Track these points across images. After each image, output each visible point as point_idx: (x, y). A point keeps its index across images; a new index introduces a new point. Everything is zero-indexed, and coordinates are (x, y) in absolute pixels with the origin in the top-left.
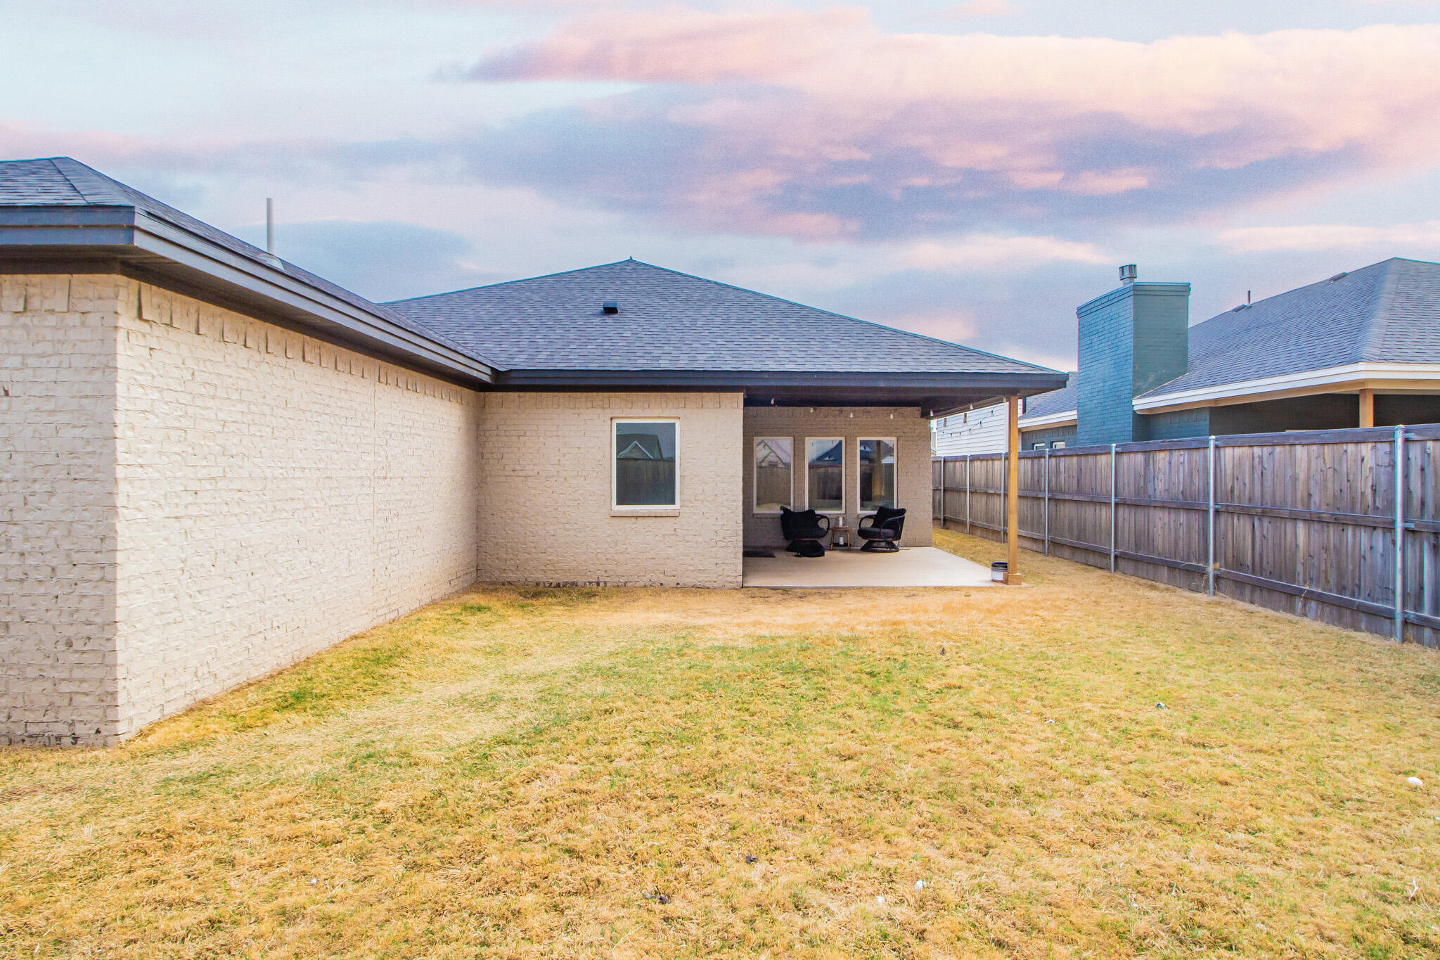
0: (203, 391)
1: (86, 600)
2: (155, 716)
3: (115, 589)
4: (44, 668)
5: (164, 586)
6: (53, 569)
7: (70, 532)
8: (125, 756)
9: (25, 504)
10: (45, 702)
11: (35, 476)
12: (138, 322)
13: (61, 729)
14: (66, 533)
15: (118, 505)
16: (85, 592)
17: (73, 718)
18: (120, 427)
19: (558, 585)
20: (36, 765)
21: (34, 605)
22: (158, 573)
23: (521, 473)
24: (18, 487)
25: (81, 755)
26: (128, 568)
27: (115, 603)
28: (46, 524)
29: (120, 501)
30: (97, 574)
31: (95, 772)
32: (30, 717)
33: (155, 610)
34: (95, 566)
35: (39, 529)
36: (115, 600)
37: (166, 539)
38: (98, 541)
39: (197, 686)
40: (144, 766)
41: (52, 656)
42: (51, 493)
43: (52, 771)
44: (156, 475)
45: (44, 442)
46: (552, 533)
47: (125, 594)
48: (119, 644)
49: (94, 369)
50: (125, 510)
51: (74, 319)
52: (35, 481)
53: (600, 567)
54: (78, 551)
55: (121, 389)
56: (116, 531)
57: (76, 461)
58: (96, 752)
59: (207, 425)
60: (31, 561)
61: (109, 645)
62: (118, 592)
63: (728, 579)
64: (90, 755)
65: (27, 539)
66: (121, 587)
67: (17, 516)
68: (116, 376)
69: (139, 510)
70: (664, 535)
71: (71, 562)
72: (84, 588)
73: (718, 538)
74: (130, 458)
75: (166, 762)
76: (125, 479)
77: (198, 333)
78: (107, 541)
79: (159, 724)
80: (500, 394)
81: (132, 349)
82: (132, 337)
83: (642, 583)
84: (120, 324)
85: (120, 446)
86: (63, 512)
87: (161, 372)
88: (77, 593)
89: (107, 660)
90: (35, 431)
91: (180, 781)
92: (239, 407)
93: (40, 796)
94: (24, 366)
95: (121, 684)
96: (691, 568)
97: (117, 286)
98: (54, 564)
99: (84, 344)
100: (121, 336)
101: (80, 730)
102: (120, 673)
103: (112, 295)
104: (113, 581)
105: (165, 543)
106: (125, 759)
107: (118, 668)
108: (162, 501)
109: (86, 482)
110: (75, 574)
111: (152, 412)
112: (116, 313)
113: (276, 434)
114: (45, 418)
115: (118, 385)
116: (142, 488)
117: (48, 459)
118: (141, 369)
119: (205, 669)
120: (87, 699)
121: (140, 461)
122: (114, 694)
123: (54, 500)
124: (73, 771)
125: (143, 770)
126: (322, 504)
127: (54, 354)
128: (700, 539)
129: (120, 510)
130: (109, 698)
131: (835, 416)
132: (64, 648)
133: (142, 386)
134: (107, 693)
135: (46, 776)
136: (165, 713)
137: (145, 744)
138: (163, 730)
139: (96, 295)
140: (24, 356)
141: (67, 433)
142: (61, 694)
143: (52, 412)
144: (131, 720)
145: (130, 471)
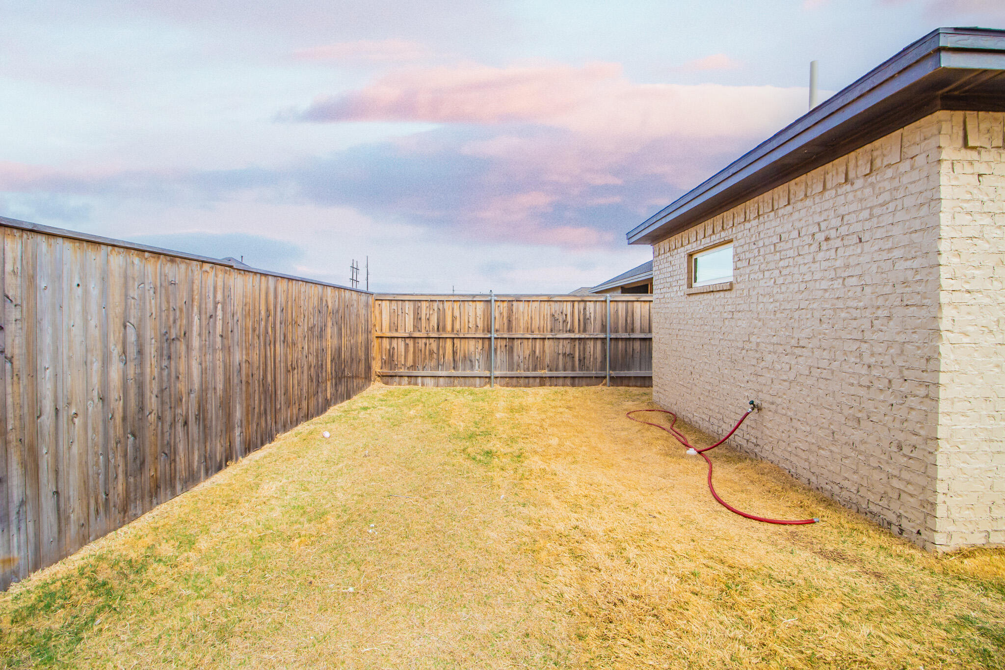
1: (913, 413)
2: (979, 540)
3: (937, 407)
4: (882, 461)
5: (995, 413)
6: (890, 381)
7: (902, 352)
8: (937, 568)
9: (872, 327)
10: (880, 489)
11: (878, 304)
12: (963, 151)
13: (892, 517)
14: (899, 352)
15: (941, 329)
16: (913, 405)
17: (901, 511)
18: (944, 255)
20: (865, 539)
21: (876, 408)
22: (986, 399)
24: (867, 313)
25: (901, 547)
26: (950, 390)
27: (938, 421)
28: (886, 343)
29: (944, 324)
30: (922, 391)
31: (905, 570)
32: (872, 498)
33: (982, 435)
34: (921, 383)
35: (881, 347)
36: (938, 417)
37: (998, 366)
38: (924, 361)
40: (952, 588)
41: (887, 454)
42: (889, 318)
43: (874, 550)
44: (987, 301)
45: (884, 276)
47: (948, 414)
48: (940, 460)
49: (922, 205)
50: (949, 334)
51: (905, 166)
52: (878, 308)
54: (908, 369)
55: (944, 218)
56: (939, 353)
57: (907, 289)
58: (912, 551)
60: (875, 372)
61: (931, 457)
62: (940, 410)
64: (907, 551)
65: (872, 355)
66: (943, 406)
67: (868, 335)
68: (940, 207)
69: (966, 334)
71: (903, 377)
72: (912, 402)
74: (956, 284)
75: (974, 595)
76: (949, 304)
78: (931, 362)
79: (982, 550)
81: (957, 178)
82: (957, 167)
84: (943, 156)
85: (944, 272)
86: (898, 333)
87: (992, 197)
88: (906, 405)
89: (929, 470)
90: (878, 267)
91: (979, 629)
93: (855, 569)
94: (871, 216)
95: (940, 498)
97: (939, 122)
98: (890, 377)
99: (913, 185)
100: (945, 167)
101: (905, 524)
102: (940, 487)
103: (936, 132)
104: (936, 400)
105: (996, 370)
106: (936, 570)
107: (938, 482)
108: (995, 328)
109: (915, 308)
110: (906, 388)
111: (982, 238)
112: (939, 147)
114: (885, 255)
115: (941, 215)
116: (969, 313)
117: (888, 289)
118: (968, 197)
120: (911, 500)
121: (967, 287)
122: (933, 505)
123: (891, 323)
124: (889, 559)
125: (950, 592)
127: (891, 201)
129: (944, 334)
130: (929, 507)
132: (896, 450)
133: (970, 213)
134: (928, 502)
135: (868, 553)
136: (991, 540)
137: (960, 566)
138: (983, 558)
139: (922, 138)
140: (871, 208)
141: (901, 265)
142: (893, 488)
143: (890, 250)
144: (950, 535)
145: (956, 297)
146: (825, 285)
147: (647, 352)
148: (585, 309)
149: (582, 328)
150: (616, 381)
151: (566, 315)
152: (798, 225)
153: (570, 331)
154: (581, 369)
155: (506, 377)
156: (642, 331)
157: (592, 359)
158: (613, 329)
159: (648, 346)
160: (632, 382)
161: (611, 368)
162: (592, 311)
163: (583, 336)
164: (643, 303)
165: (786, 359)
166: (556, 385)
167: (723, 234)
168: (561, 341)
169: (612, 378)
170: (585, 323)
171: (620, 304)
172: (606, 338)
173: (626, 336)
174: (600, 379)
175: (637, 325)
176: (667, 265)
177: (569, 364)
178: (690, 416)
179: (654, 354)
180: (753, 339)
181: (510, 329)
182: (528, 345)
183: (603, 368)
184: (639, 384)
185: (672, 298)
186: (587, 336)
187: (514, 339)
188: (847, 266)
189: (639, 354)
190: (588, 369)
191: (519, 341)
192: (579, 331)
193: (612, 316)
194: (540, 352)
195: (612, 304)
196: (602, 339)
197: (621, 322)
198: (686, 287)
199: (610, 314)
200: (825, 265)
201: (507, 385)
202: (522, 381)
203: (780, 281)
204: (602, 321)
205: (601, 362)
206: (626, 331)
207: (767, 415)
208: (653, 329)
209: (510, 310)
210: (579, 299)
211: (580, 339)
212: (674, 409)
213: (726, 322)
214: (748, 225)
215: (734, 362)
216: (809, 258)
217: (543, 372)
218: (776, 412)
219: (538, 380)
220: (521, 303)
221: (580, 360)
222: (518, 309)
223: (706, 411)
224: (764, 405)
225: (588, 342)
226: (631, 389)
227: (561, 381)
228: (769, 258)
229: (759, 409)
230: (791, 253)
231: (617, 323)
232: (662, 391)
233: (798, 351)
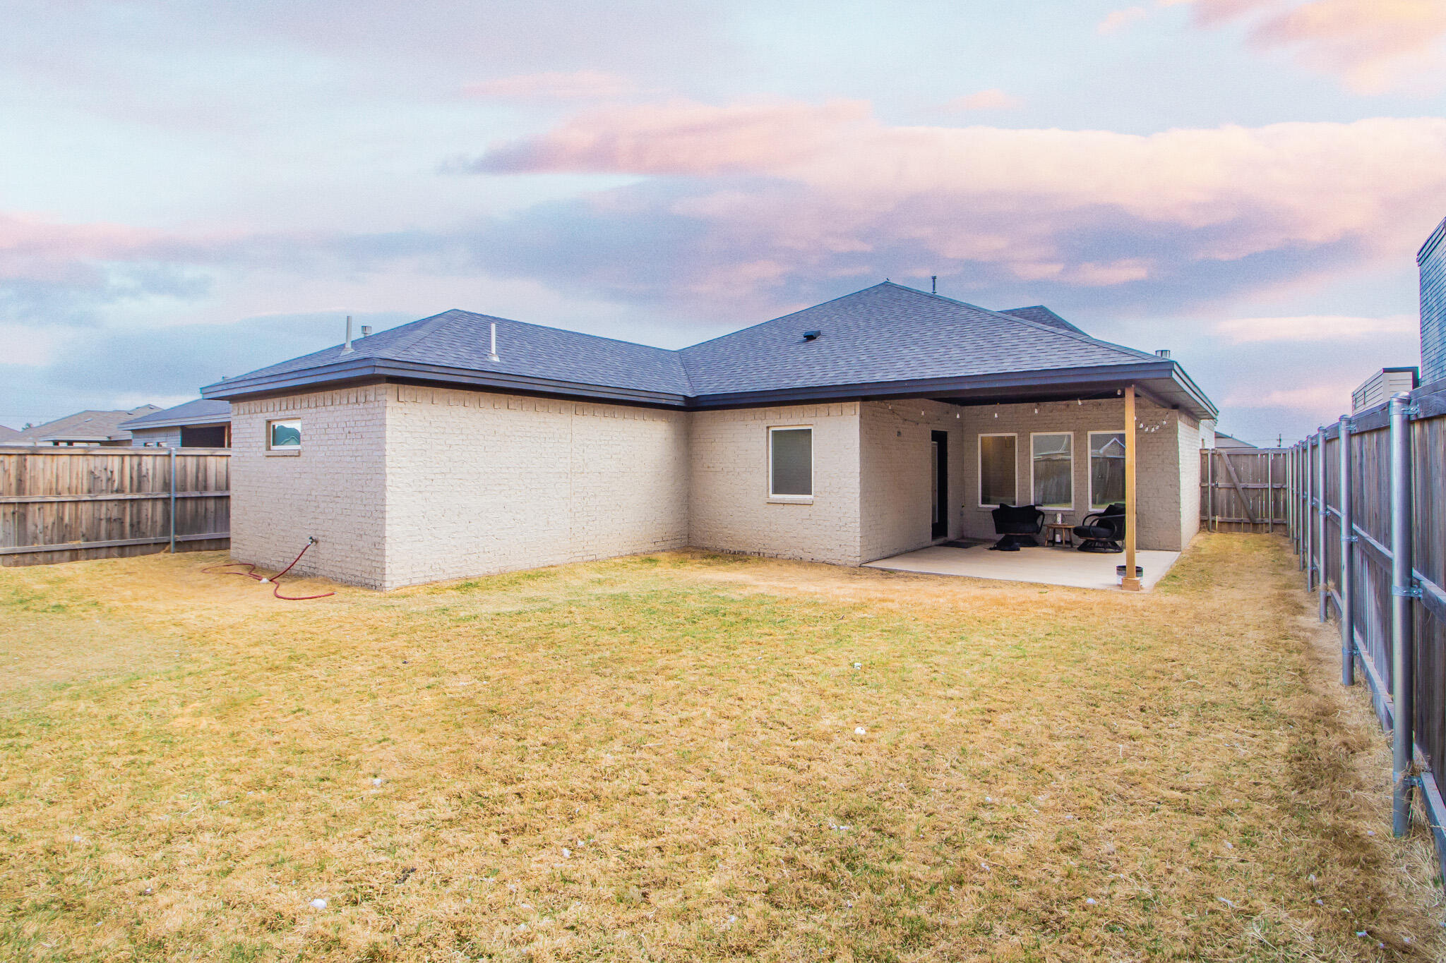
0: (437, 431)
2: (406, 582)
3: (385, 522)
4: (369, 555)
5: (412, 523)
6: (372, 512)
7: (375, 496)
9: (366, 484)
10: (369, 570)
11: (368, 472)
12: (397, 403)
16: (378, 523)
18: (388, 451)
19: (735, 553)
21: (367, 528)
22: (409, 517)
23: (712, 469)
24: (364, 477)
25: (370, 592)
26: (392, 514)
28: (370, 492)
29: (388, 483)
30: (381, 515)
32: (366, 576)
33: (407, 534)
35: (369, 495)
36: (385, 527)
37: (414, 501)
38: (382, 501)
39: (432, 573)
41: (371, 550)
42: (371, 479)
44: (408, 472)
46: (731, 513)
47: (390, 525)
48: (387, 547)
50: (390, 487)
51: (377, 404)
53: (760, 542)
54: (377, 505)
55: (388, 434)
56: (385, 497)
57: (376, 465)
58: (373, 592)
59: (440, 447)
61: (384, 547)
62: (387, 523)
63: (849, 558)
66: (388, 521)
68: (385, 429)
69: (398, 487)
70: (803, 519)
72: (378, 521)
73: (841, 524)
74: (393, 464)
76: (390, 473)
77: (433, 403)
78: (384, 501)
79: (408, 586)
80: (701, 412)
81: (394, 415)
82: (394, 410)
83: (787, 556)
84: (387, 405)
85: (388, 459)
87: (411, 424)
89: (383, 553)
92: (461, 437)
94: (365, 425)
95: (387, 565)
96: (822, 547)
97: (386, 388)
98: (372, 510)
100: (388, 410)
101: (372, 581)
102: (387, 560)
105: (413, 503)
108: (412, 484)
109: (379, 475)
110: (377, 515)
111: (406, 443)
112: (385, 400)
113: (487, 450)
115: (387, 432)
116: (399, 477)
117: (371, 464)
118: (399, 424)
119: (438, 566)
120: (379, 570)
121: (399, 465)
126: (524, 488)
127: (372, 420)
128: (828, 524)
130: (384, 571)
131: (1061, 410)
133: (400, 431)
134: (383, 568)
136: (412, 582)
140: (365, 421)
141: (375, 454)
142: (373, 567)
144: (392, 582)
145: (393, 470)
146: (348, 459)
147: (224, 511)
148: (140, 464)
149: (135, 487)
150: (182, 546)
151: (112, 472)
152: (338, 420)
153: (117, 491)
154: (133, 535)
155: (14, 554)
156: (218, 488)
157: (149, 523)
158: (179, 487)
159: (224, 506)
160: (205, 545)
161: (176, 532)
162: (150, 466)
163: (137, 497)
164: (218, 458)
165: (331, 505)
166: (96, 558)
167: (294, 412)
168: (104, 504)
169: (177, 543)
170: (139, 481)
171: (189, 459)
172: (169, 499)
173: (197, 494)
174: (161, 546)
175: (212, 481)
176: (247, 426)
177: (115, 532)
178: (268, 562)
179: (233, 512)
180: (314, 493)
181: (20, 490)
182: (51, 511)
183: (166, 530)
184: (213, 547)
185: (251, 457)
186: (143, 497)
187: (27, 503)
188: (357, 450)
189: (213, 514)
190: (143, 535)
191: (37, 506)
192: (131, 491)
193: (178, 473)
194: (70, 519)
195: (179, 459)
196: (163, 499)
197: (191, 478)
198: (264, 449)
199: (175, 471)
200: (349, 447)
201: (17, 564)
202: (40, 557)
203: (328, 454)
204: (165, 477)
205: (163, 526)
206: (197, 488)
207: (321, 544)
208: (232, 486)
209: (22, 468)
210: (132, 453)
211: (132, 500)
212: (253, 560)
213: (296, 480)
214: (310, 411)
215: (301, 510)
216: (341, 442)
217: (75, 543)
218: (326, 541)
219: (67, 554)
220: (40, 459)
221: (132, 525)
222: (34, 466)
223: (281, 554)
224: (320, 538)
225: (145, 503)
226: (203, 553)
227: (103, 552)
228: (322, 437)
229: (317, 542)
230: (333, 436)
231: (184, 481)
232: (241, 546)
233: (337, 499)
